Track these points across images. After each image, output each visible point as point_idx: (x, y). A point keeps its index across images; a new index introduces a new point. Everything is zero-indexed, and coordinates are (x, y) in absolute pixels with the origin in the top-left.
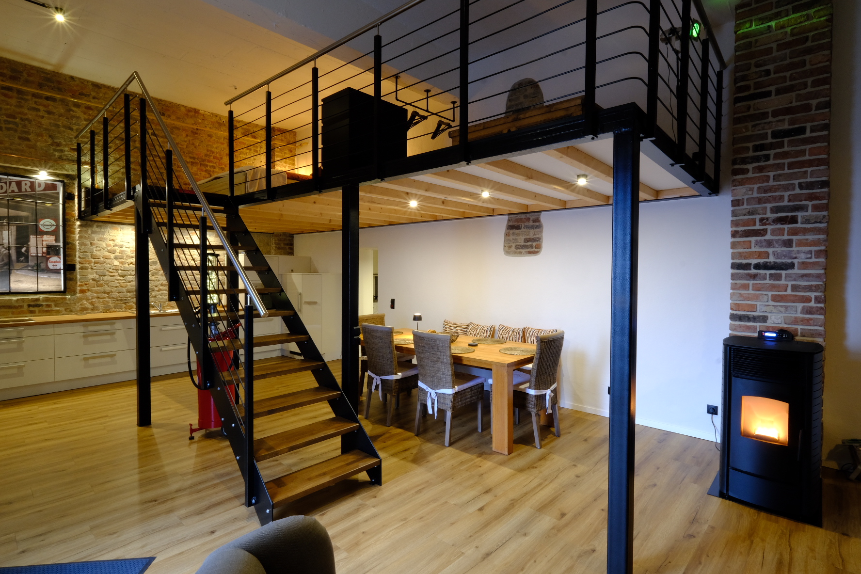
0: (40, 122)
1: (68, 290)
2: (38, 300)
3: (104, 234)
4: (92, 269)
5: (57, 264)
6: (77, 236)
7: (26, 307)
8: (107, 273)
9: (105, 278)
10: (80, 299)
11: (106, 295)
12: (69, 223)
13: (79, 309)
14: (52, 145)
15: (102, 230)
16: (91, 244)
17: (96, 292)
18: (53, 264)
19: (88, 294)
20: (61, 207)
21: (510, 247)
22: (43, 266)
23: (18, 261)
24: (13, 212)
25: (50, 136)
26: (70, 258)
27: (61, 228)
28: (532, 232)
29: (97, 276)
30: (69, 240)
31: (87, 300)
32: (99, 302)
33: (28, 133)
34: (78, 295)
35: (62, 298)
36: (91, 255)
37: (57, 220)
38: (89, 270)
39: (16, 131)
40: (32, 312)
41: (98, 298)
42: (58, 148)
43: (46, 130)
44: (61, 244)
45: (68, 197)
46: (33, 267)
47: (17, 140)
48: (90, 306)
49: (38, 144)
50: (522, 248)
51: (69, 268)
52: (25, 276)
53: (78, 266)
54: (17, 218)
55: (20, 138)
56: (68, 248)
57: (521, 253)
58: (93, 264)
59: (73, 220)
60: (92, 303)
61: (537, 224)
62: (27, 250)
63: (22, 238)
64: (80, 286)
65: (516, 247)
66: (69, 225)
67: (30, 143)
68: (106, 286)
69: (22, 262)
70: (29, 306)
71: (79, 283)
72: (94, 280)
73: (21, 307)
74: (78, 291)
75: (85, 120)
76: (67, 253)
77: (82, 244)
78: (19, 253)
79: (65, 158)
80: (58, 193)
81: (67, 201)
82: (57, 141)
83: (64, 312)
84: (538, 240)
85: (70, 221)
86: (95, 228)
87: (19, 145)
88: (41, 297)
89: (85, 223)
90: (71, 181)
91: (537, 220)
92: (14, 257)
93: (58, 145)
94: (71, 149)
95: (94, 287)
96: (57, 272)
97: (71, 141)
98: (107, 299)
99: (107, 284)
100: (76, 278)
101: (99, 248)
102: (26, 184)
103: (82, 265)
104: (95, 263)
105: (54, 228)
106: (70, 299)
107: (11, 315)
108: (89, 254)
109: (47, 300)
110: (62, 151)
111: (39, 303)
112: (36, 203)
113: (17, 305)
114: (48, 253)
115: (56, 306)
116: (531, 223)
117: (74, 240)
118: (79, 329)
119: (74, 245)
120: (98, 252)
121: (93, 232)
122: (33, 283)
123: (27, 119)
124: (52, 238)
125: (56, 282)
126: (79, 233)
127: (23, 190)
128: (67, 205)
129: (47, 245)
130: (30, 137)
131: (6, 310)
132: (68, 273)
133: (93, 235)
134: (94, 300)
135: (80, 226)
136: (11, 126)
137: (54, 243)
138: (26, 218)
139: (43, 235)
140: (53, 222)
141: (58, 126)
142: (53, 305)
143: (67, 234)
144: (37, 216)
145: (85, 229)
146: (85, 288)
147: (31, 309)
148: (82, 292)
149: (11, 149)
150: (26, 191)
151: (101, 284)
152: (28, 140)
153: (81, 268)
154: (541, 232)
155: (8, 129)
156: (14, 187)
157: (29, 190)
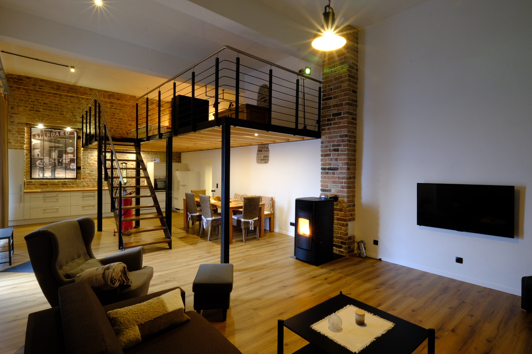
0: (68, 107)
1: (78, 178)
2: (65, 182)
3: (93, 153)
5: (74, 166)
6: (82, 154)
7: (61, 185)
8: (94, 170)
9: (93, 173)
10: (83, 182)
11: (93, 180)
12: (79, 149)
13: (82, 186)
14: (72, 116)
16: (87, 158)
17: (89, 179)
18: (72, 166)
19: (86, 179)
20: (76, 142)
21: (259, 160)
22: (68, 167)
23: (58, 165)
24: (57, 145)
25: (72, 112)
26: (79, 164)
27: (76, 151)
28: (266, 153)
29: (90, 172)
30: (78, 156)
31: (85, 182)
32: (90, 183)
33: (63, 111)
34: (82, 180)
35: (75, 181)
36: (87, 163)
37: (74, 148)
38: (86, 169)
39: (58, 111)
40: (63, 187)
41: (90, 181)
42: (75, 117)
43: (70, 110)
44: (75, 158)
45: (79, 138)
46: (64, 168)
47: (59, 115)
48: (86, 185)
49: (67, 116)
50: (262, 160)
51: (78, 168)
52: (61, 171)
53: (82, 167)
54: (58, 147)
55: (60, 114)
56: (78, 160)
57: (262, 162)
59: (80, 147)
60: (87, 184)
61: (268, 149)
62: (62, 161)
63: (60, 156)
64: (83, 176)
65: (261, 160)
66: (79, 150)
67: (64, 116)
68: (93, 176)
69: (60, 165)
70: (62, 184)
71: (82, 175)
72: (88, 173)
73: (59, 184)
74: (82, 178)
75: (86, 104)
76: (78, 162)
77: (84, 158)
78: (59, 162)
79: (77, 121)
80: (75, 136)
81: (78, 139)
82: (74, 114)
83: (76, 187)
84: (268, 157)
85: (79, 148)
86: (89, 151)
87: (59, 117)
88: (67, 180)
89: (85, 149)
90: (80, 131)
91: (268, 148)
92: (57, 163)
93: (75, 116)
94: (80, 117)
95: (88, 177)
96: (73, 170)
97: (80, 114)
98: (94, 182)
100: (81, 172)
102: (62, 133)
103: (83, 167)
104: (89, 166)
105: (73, 151)
106: (78, 182)
107: (55, 188)
108: (86, 162)
109: (69, 182)
110: (76, 118)
111: (66, 183)
112: (66, 140)
113: (57, 183)
114: (70, 162)
115: (72, 184)
116: (266, 149)
117: (80, 156)
118: (80, 194)
119: (81, 158)
120: (90, 161)
121: (88, 153)
122: (64, 175)
123: (63, 106)
124: (72, 155)
125: (73, 174)
126: (82, 153)
127: (61, 135)
128: (78, 141)
129: (70, 159)
130: (64, 113)
131: (53, 186)
132: (78, 170)
133: (88, 154)
134: (88, 182)
135: (83, 150)
136: (56, 109)
137: (73, 157)
138: (62, 147)
139: (68, 154)
140: (73, 149)
141: (75, 108)
142: (71, 184)
143: (78, 154)
144: (66, 146)
145: (85, 151)
147: (63, 185)
149: (56, 119)
150: (62, 136)
151: (91, 175)
152: (63, 114)
153: (83, 168)
154: (269, 153)
155: (55, 110)
156: (57, 134)
157: (63, 135)
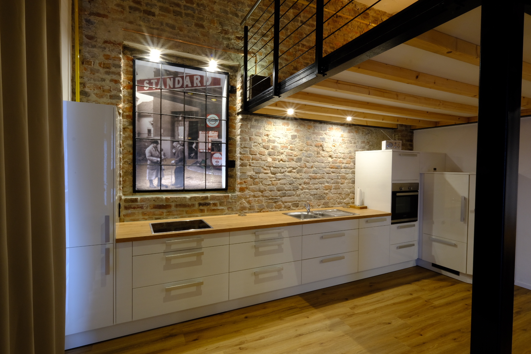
0: (212, 8)
1: (229, 188)
2: (206, 198)
3: (260, 129)
4: (250, 165)
6: (238, 131)
7: (197, 206)
8: (262, 170)
9: (261, 175)
10: (240, 198)
11: (260, 194)
12: (232, 118)
13: (238, 208)
14: (221, 33)
15: (259, 124)
16: (250, 138)
17: (253, 191)
19: (247, 192)
20: (224, 100)
22: (208, 163)
23: (190, 157)
24: (188, 108)
25: (221, 24)
26: (231, 154)
27: (224, 123)
29: (254, 174)
30: (231, 136)
31: (246, 198)
32: (255, 201)
33: (202, 19)
34: (238, 193)
35: (225, 197)
36: (250, 151)
37: (220, 115)
38: (248, 167)
39: (193, 17)
40: (202, 211)
41: (254, 196)
42: (226, 36)
43: (217, 16)
44: (224, 140)
45: (232, 91)
46: (200, 164)
47: (194, 28)
48: (247, 205)
49: (211, 31)
51: (230, 164)
53: (238, 163)
55: (197, 25)
56: (230, 144)
58: (251, 161)
59: (234, 114)
60: (249, 202)
63: (193, 134)
64: (241, 183)
67: (204, 30)
68: (261, 184)
69: (192, 158)
70: (200, 204)
71: (239, 181)
72: (251, 177)
73: (193, 205)
74: (237, 189)
75: (249, 6)
76: (229, 149)
77: (243, 139)
78: (191, 150)
79: (231, 46)
80: (221, 89)
81: (230, 94)
82: (226, 28)
83: (227, 211)
85: (232, 115)
86: (254, 123)
87: (196, 32)
88: (209, 195)
89: (245, 116)
90: (233, 74)
93: (226, 32)
94: (237, 37)
95: (251, 185)
96: (220, 168)
97: (237, 29)
98: (261, 198)
99: (262, 182)
100: (236, 175)
101: (256, 144)
102: (197, 79)
103: (242, 162)
104: (252, 160)
106: (231, 198)
107: (185, 214)
108: (248, 149)
109: (213, 198)
110: (229, 39)
111: (207, 201)
112: (206, 96)
113: (190, 203)
114: (212, 150)
115: (221, 205)
117: (234, 136)
119: (235, 141)
120: (255, 148)
121: (252, 127)
122: (201, 180)
123: (202, 5)
124: (216, 134)
125: (218, 179)
126: (241, 127)
127: (195, 85)
128: (230, 99)
129: (212, 141)
130: (204, 23)
131: (181, 209)
132: (229, 169)
133: (252, 130)
134: (251, 199)
135: (242, 120)
136: (189, 11)
137: (217, 139)
138: (196, 113)
139: (209, 131)
141: (226, 12)
142: (218, 204)
143: (229, 129)
144: (206, 111)
145: (245, 123)
146: (244, 186)
147: (201, 208)
148: (242, 190)
149: (189, 37)
151: (257, 182)
152: (202, 27)
153: (242, 165)
155: (187, 15)
156: (188, 81)
157: (199, 85)
